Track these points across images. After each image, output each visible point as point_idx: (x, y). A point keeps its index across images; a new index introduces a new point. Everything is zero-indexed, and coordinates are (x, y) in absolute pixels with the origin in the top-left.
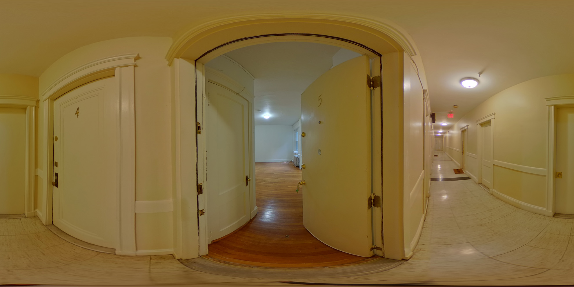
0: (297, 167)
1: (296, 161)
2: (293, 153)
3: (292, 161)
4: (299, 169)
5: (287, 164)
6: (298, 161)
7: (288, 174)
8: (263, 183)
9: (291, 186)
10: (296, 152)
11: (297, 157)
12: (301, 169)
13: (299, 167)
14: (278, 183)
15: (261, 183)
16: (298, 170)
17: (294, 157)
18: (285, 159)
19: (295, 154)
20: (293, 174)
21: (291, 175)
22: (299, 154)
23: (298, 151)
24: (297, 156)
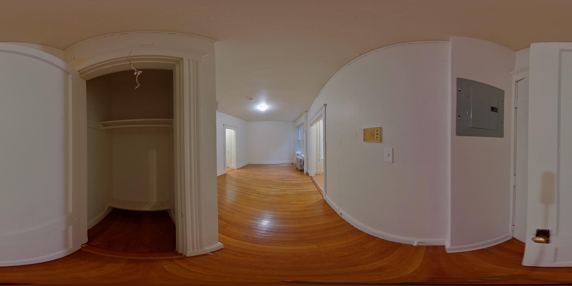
0: (301, 170)
1: (300, 164)
2: (295, 153)
3: (294, 163)
4: (304, 174)
5: (289, 167)
6: (302, 164)
7: (290, 181)
8: (256, 196)
9: (297, 203)
10: (299, 152)
11: (301, 159)
12: (306, 174)
13: (303, 171)
14: (277, 196)
15: (252, 195)
16: (302, 175)
17: (297, 158)
18: (285, 161)
19: (298, 155)
20: (297, 181)
21: (294, 182)
22: (303, 156)
23: (301, 151)
24: (300, 157)
